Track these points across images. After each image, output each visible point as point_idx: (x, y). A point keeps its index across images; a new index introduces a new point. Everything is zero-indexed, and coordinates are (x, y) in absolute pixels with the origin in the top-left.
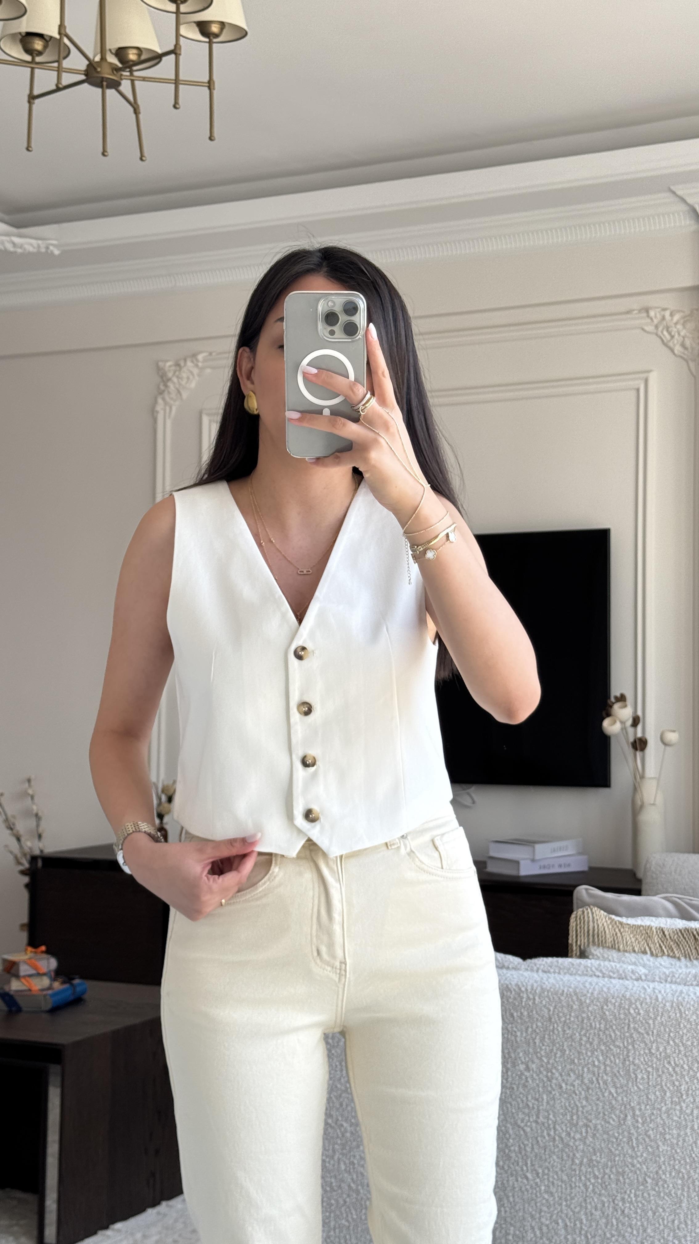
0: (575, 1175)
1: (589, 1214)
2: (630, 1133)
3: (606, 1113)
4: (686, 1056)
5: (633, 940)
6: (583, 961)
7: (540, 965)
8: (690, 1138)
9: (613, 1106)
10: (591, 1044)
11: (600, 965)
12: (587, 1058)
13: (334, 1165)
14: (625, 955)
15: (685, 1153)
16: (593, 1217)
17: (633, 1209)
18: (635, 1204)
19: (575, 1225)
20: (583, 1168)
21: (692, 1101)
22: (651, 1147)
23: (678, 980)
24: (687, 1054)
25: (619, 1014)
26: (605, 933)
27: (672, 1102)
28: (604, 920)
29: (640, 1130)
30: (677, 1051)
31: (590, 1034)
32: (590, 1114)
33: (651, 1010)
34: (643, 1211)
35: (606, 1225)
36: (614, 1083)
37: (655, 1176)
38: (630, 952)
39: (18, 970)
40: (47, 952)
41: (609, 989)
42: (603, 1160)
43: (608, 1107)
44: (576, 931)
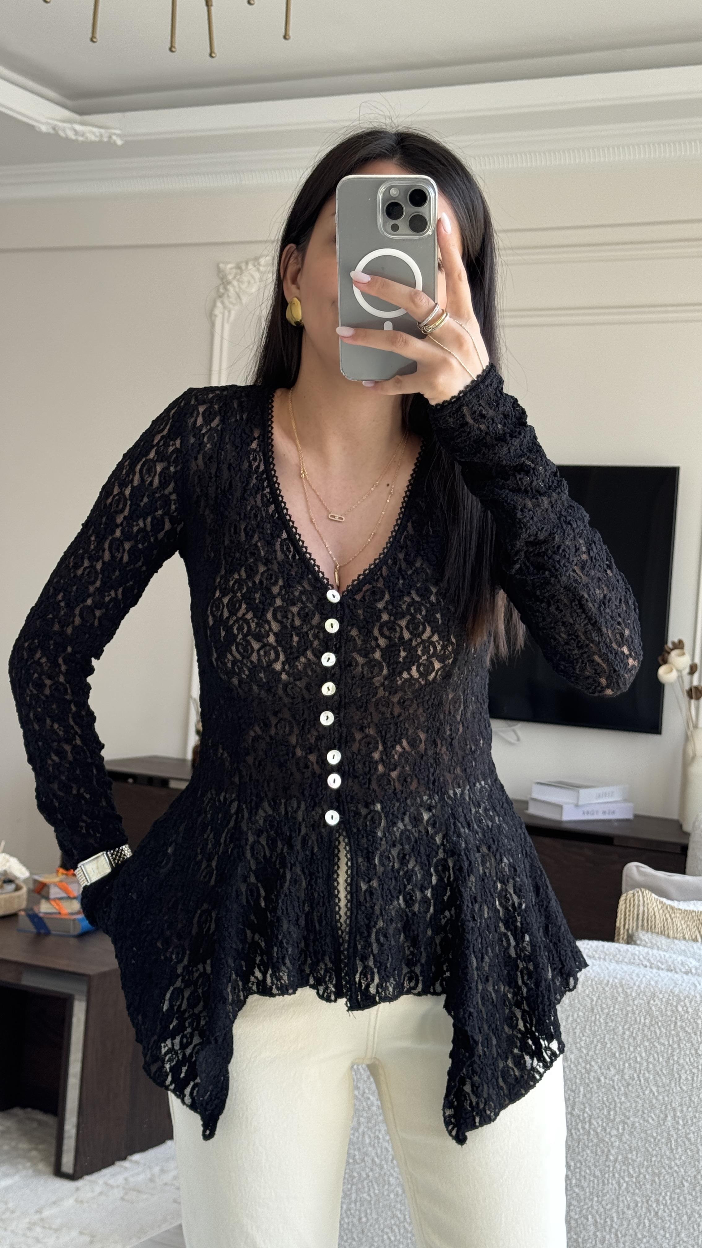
0: (609, 1172)
1: (621, 1213)
2: (669, 1134)
3: (646, 1112)
5: (684, 926)
6: (630, 947)
9: (653, 1105)
10: (634, 1039)
11: (648, 953)
12: (629, 1053)
13: (358, 1138)
14: (674, 942)
16: (625, 1216)
17: (667, 1211)
18: (670, 1207)
19: (605, 1222)
20: (617, 1165)
22: (691, 1150)
25: (666, 1011)
26: (655, 918)
28: (655, 904)
29: (680, 1132)
31: (634, 1029)
32: (629, 1111)
34: (678, 1214)
35: (638, 1225)
36: (656, 1082)
37: (693, 1181)
38: (679, 939)
39: (48, 893)
41: (656, 982)
42: (638, 1160)
43: (648, 1106)
44: (625, 914)
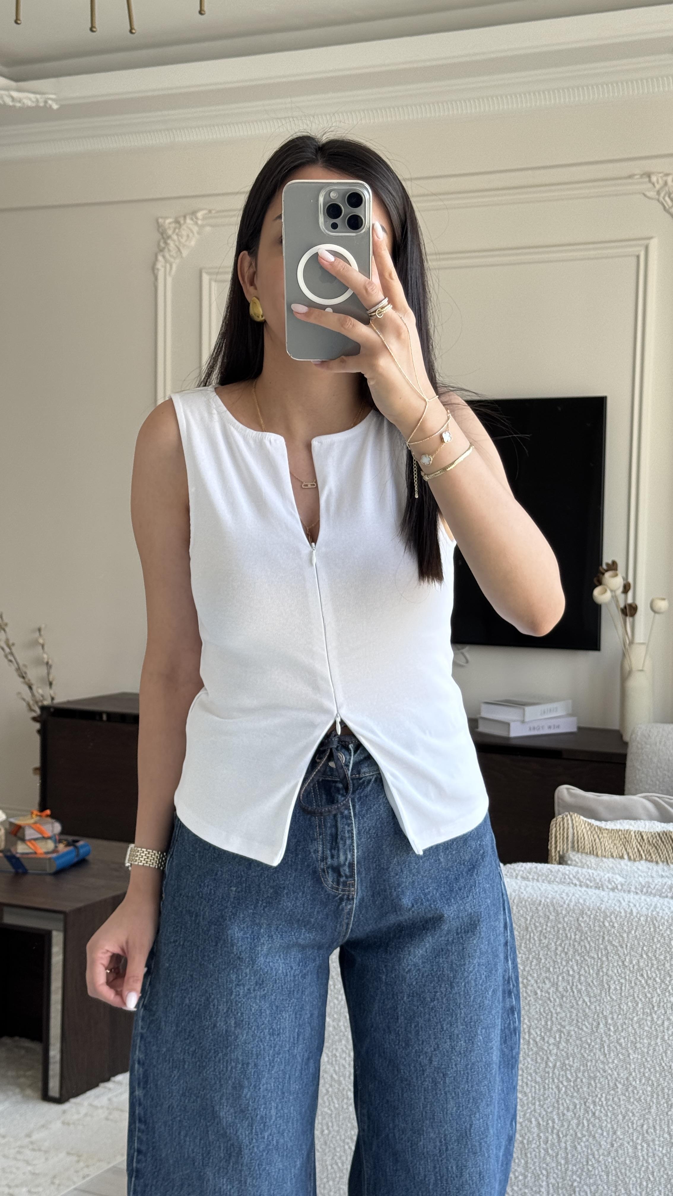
0: (549, 1077)
1: (561, 1115)
2: (602, 1040)
3: (580, 1020)
4: (659, 970)
5: (612, 845)
6: (561, 867)
7: (519, 871)
8: (661, 1047)
9: (586, 1014)
10: (566, 953)
11: (578, 872)
12: (562, 968)
14: (603, 861)
15: (655, 1062)
16: (565, 1117)
17: (604, 1112)
18: (606, 1108)
19: (548, 1124)
20: (556, 1071)
21: (663, 1012)
22: (623, 1054)
23: (653, 892)
24: (660, 968)
25: (594, 926)
26: (584, 839)
27: (643, 1013)
28: (583, 826)
29: (611, 1038)
30: (650, 964)
31: (565, 945)
32: (565, 1021)
33: (626, 924)
34: (614, 1114)
35: (578, 1125)
36: (588, 992)
37: (626, 1082)
38: (608, 858)
39: (24, 835)
40: (53, 816)
41: (585, 901)
42: (575, 1065)
43: (582, 1015)
44: (556, 837)
